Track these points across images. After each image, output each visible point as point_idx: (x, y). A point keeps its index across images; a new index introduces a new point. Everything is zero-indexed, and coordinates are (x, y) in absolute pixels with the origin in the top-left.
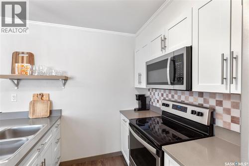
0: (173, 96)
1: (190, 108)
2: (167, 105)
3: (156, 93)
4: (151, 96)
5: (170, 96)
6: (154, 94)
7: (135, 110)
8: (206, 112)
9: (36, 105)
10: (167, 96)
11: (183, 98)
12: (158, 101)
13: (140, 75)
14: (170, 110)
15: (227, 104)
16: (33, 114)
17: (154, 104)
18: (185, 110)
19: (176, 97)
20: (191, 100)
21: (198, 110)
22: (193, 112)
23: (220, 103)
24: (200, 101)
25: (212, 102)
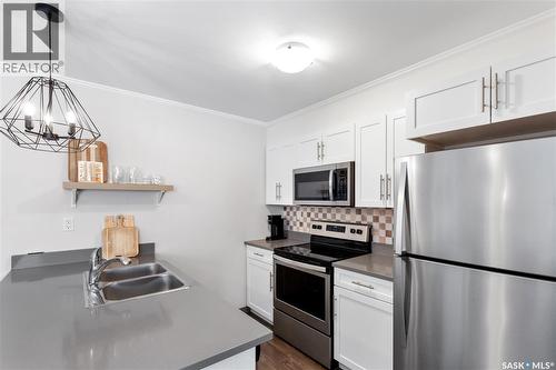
0: (325, 216)
1: (348, 228)
2: (320, 227)
3: (299, 213)
4: (288, 218)
5: (320, 216)
6: (295, 214)
7: (268, 239)
8: (365, 230)
9: (113, 236)
10: (316, 215)
11: (338, 217)
12: (301, 224)
13: (279, 186)
14: (324, 233)
15: (382, 219)
16: (110, 251)
17: (295, 229)
18: (342, 230)
19: (329, 217)
20: (348, 218)
21: (356, 227)
22: (352, 231)
23: (376, 219)
24: (358, 218)
25: (370, 219)
